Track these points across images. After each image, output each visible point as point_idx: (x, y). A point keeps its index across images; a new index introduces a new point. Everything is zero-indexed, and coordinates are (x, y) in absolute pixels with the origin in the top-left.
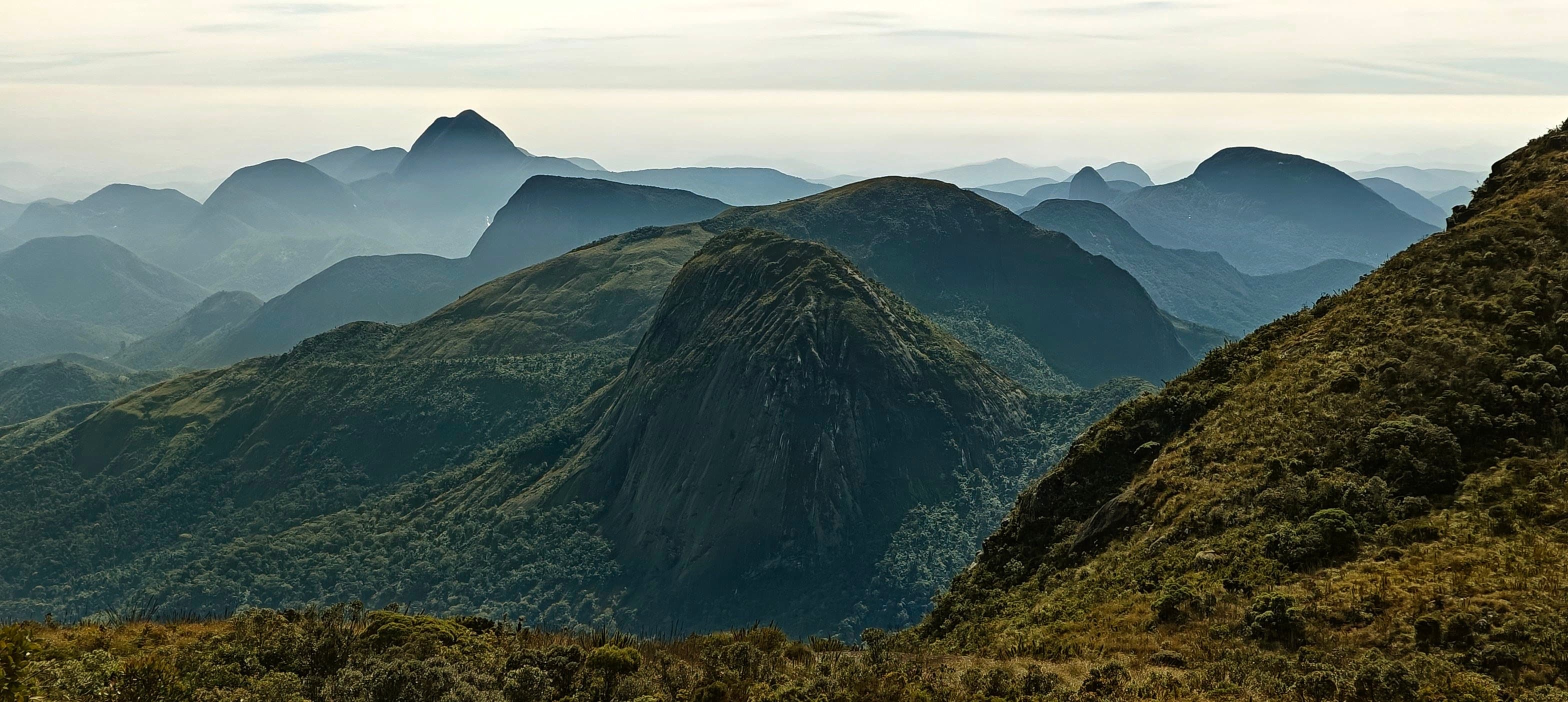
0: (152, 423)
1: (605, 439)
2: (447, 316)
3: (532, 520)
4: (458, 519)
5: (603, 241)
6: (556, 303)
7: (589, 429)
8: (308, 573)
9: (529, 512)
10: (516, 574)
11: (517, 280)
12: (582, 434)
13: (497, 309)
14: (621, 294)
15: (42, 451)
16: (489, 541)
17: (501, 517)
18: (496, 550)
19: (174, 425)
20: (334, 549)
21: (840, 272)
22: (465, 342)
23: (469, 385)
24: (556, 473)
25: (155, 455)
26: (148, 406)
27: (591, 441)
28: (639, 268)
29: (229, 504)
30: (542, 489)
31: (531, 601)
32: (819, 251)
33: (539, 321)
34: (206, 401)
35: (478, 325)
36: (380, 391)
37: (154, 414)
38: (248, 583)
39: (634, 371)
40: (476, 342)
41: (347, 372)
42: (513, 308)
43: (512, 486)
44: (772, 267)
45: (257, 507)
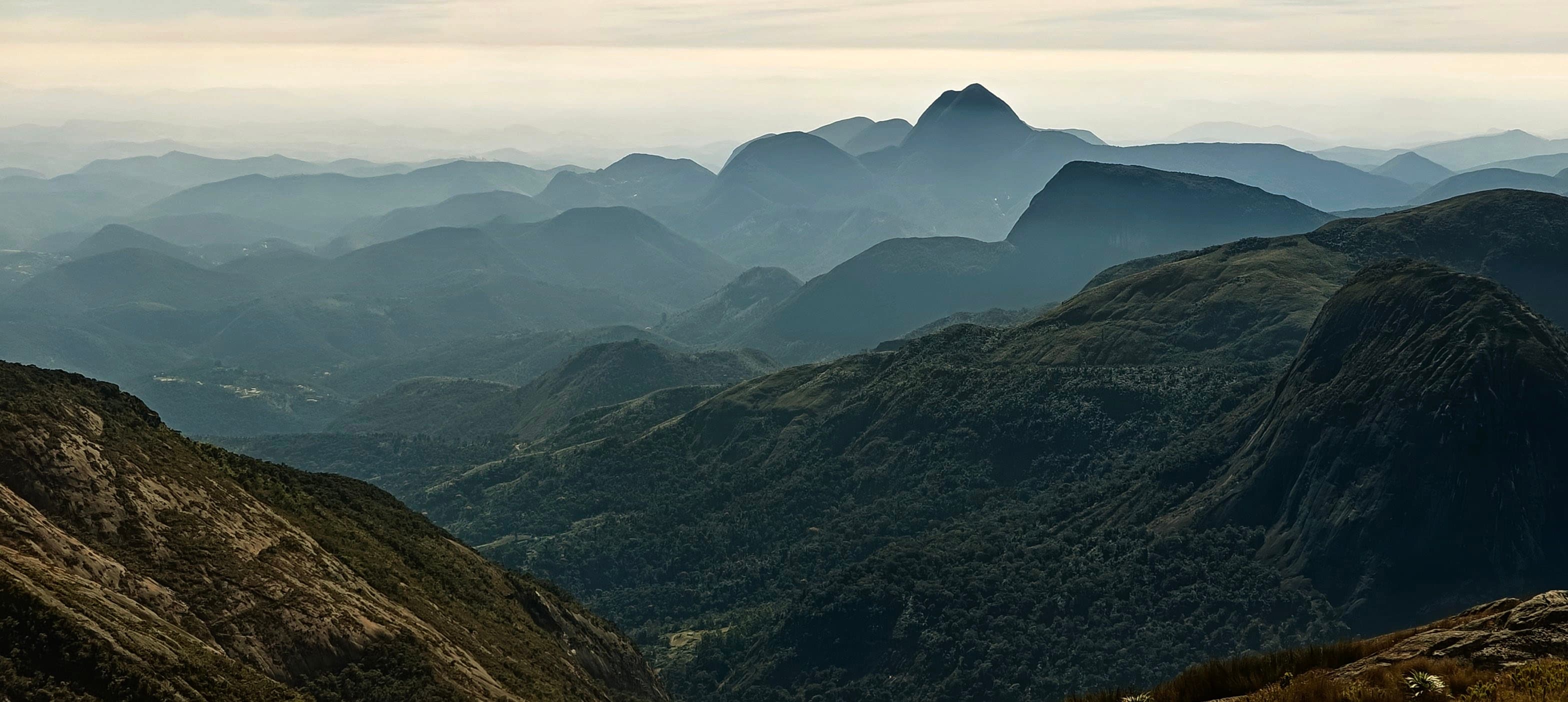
0: (761, 414)
1: (1257, 464)
2: (1052, 322)
3: (1187, 542)
4: (1108, 535)
5: (1206, 251)
6: (1163, 312)
7: (1235, 450)
8: (967, 582)
9: (1183, 533)
10: (1178, 595)
11: (1121, 289)
12: (1228, 455)
13: (1101, 317)
14: (1230, 306)
15: (658, 435)
16: (1142, 560)
17: (1152, 537)
18: (1153, 570)
19: (783, 417)
20: (987, 558)
21: (1513, 309)
22: (1073, 348)
23: (1088, 394)
24: (1206, 494)
25: (765, 445)
26: (756, 397)
27: (1239, 463)
28: (1248, 280)
29: (850, 500)
30: (1193, 510)
31: (1195, 623)
32: (1489, 286)
33: (1147, 331)
34: (813, 395)
35: (1085, 332)
36: (997, 396)
37: (763, 405)
38: (910, 588)
39: (1284, 396)
40: (1084, 349)
41: (962, 377)
42: (1119, 316)
43: (1160, 505)
44: (1437, 301)
45: (881, 505)
